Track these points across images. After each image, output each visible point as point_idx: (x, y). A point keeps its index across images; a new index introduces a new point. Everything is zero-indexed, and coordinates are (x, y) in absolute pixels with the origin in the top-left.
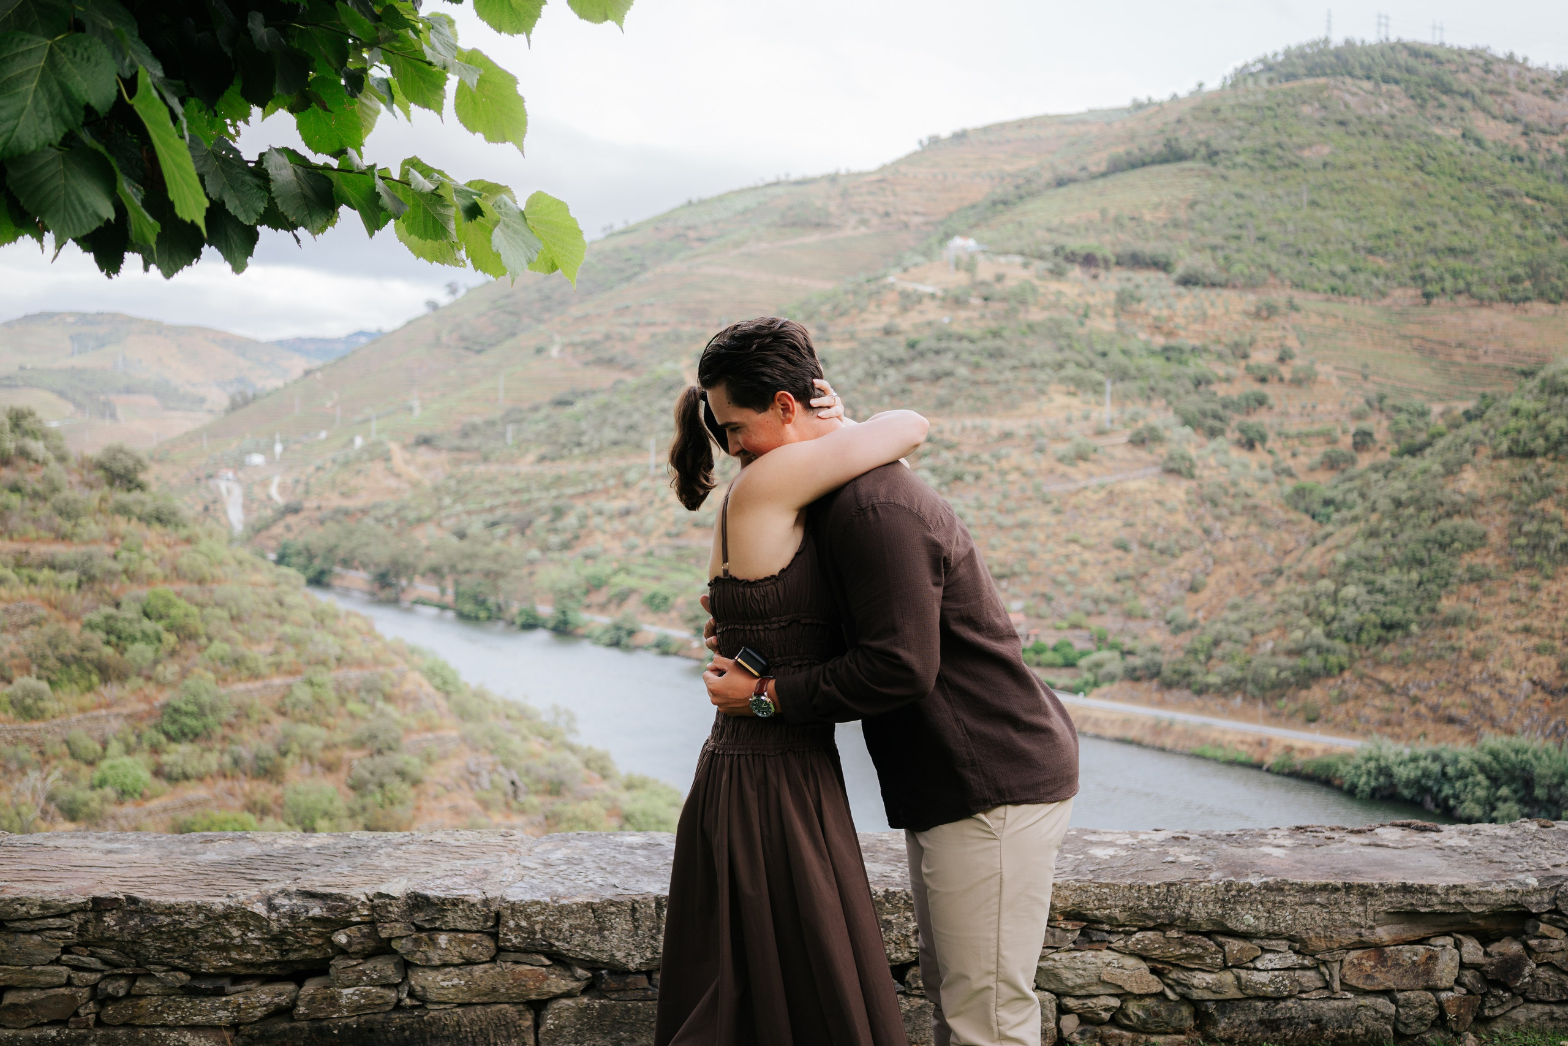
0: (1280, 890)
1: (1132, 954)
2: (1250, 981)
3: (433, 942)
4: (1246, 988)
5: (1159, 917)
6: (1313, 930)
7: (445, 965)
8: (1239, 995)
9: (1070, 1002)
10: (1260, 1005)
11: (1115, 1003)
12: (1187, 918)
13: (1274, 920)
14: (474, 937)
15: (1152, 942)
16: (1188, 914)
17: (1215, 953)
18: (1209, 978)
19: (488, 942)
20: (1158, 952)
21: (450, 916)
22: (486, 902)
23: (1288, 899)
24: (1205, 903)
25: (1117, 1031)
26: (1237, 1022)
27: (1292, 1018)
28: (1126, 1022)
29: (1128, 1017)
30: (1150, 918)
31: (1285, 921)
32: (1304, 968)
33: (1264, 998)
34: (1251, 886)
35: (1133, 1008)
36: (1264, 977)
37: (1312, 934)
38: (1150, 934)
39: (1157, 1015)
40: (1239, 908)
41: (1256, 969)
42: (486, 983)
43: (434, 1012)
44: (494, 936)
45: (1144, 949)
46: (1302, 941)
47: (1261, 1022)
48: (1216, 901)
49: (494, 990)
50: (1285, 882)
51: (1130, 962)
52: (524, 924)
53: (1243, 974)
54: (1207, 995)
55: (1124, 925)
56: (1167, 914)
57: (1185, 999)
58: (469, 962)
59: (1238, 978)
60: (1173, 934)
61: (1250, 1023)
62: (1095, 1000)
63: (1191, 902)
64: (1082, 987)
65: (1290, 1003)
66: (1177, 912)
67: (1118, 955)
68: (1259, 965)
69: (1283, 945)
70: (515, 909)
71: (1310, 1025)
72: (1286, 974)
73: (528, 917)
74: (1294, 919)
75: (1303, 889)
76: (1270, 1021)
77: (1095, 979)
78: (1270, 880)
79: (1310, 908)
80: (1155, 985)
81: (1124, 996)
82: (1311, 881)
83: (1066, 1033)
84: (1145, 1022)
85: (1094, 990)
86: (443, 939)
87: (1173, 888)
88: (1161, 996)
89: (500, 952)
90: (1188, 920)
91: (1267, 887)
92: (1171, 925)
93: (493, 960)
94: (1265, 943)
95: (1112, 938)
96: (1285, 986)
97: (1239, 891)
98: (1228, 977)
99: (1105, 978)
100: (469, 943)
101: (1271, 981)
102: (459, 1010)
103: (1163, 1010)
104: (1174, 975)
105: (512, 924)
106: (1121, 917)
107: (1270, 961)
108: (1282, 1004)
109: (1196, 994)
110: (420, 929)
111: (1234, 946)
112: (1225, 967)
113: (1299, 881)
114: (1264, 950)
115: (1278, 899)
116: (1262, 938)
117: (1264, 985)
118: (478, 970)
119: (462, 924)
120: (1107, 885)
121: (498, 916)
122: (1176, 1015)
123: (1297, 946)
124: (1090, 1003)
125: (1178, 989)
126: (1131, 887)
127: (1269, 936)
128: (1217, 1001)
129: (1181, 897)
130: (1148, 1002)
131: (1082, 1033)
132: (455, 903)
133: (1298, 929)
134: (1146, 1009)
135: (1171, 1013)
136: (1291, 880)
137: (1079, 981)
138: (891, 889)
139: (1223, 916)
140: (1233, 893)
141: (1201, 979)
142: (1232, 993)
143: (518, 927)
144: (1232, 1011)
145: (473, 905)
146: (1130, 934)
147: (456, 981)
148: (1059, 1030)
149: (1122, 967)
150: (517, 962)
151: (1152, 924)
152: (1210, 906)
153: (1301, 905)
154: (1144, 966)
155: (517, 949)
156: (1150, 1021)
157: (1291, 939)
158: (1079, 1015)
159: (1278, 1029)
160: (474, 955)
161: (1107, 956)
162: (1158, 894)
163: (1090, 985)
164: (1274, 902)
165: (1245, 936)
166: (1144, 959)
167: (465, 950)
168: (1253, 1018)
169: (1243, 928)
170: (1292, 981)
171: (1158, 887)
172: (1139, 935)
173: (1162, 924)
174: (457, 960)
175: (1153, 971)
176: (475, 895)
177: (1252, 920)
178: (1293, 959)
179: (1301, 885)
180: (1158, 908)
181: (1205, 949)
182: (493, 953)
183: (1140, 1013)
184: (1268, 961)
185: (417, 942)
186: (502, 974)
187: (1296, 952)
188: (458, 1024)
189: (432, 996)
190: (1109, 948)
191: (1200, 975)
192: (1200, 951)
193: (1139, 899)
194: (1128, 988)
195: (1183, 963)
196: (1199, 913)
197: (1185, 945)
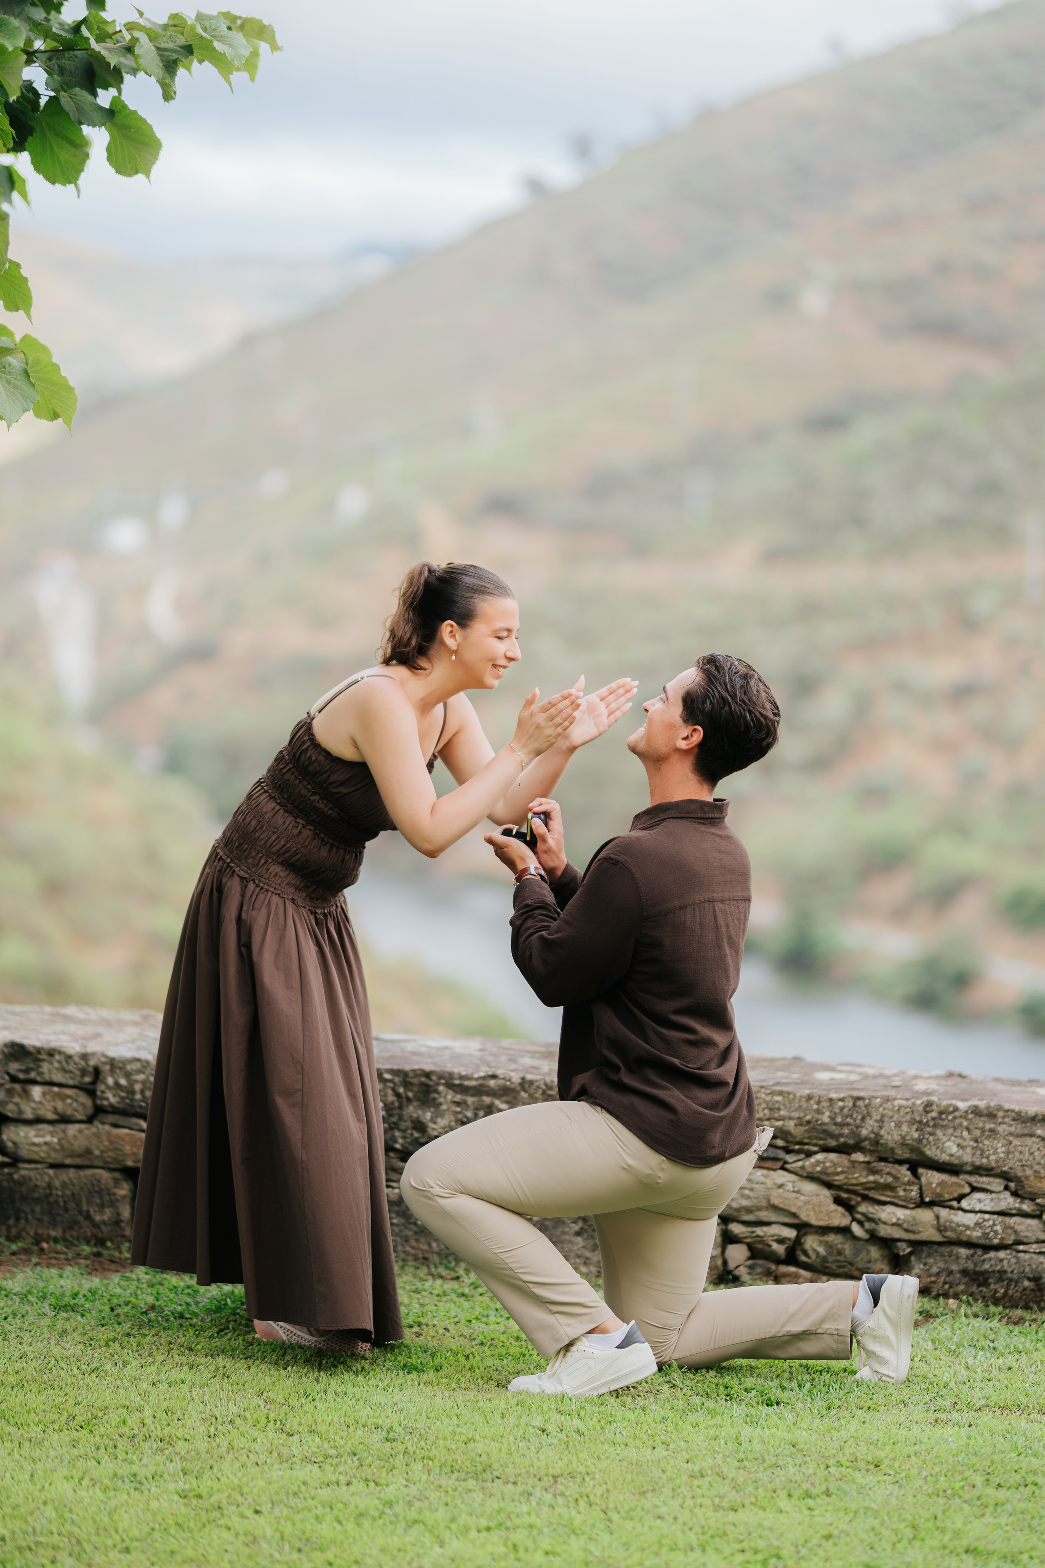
0: (991, 1115)
1: (811, 1178)
2: (951, 1222)
3: (26, 1094)
4: (946, 1230)
5: (841, 1135)
6: (1031, 1167)
7: (39, 1120)
8: (938, 1238)
9: (736, 1229)
10: (963, 1252)
11: (791, 1233)
12: (876, 1141)
13: (983, 1151)
14: (69, 1092)
15: (835, 1165)
16: (877, 1135)
17: (909, 1183)
18: (901, 1214)
19: (84, 1099)
20: (841, 1177)
21: (45, 1067)
22: (85, 1056)
23: (1000, 1129)
24: (898, 1125)
25: (792, 1269)
26: (935, 1270)
27: (1002, 1272)
28: (803, 1258)
29: (805, 1253)
30: (832, 1136)
31: (995, 1153)
32: (1026, 1215)
33: (969, 1244)
34: (956, 1109)
35: (812, 1243)
36: (970, 1219)
37: (1029, 1172)
38: (833, 1156)
39: (840, 1253)
40: (939, 1133)
41: (960, 1209)
42: (79, 1144)
43: (24, 1171)
44: (90, 1092)
45: (824, 1172)
46: (1018, 1180)
47: (964, 1272)
48: (912, 1122)
49: (88, 1152)
50: (1000, 1108)
51: (810, 1187)
52: (123, 1082)
53: (944, 1213)
54: (897, 1233)
55: (801, 1143)
56: (852, 1133)
57: (874, 1238)
58: (64, 1120)
59: (937, 1217)
60: (859, 1157)
61: (950, 1273)
62: (765, 1229)
63: (881, 1121)
64: (749, 1210)
65: (1002, 1254)
66: (864, 1132)
67: (793, 1177)
68: (964, 1204)
69: (997, 1184)
70: (114, 1065)
71: (1026, 1283)
72: (1000, 1219)
73: (128, 1075)
74: (1008, 1153)
75: (1019, 1118)
76: (975, 1273)
77: (764, 1203)
78: (982, 1104)
79: (1029, 1141)
80: (839, 1217)
81: (803, 1227)
82: (1032, 1110)
83: (732, 1265)
84: (824, 1260)
85: (764, 1215)
86: (37, 1092)
87: (860, 1103)
88: (845, 1231)
89: (98, 1112)
90: (877, 1143)
91: (976, 1111)
92: (857, 1147)
93: (90, 1120)
94: (977, 1180)
95: (790, 1158)
96: (996, 1233)
97: (941, 1113)
98: (926, 1216)
99: (776, 1201)
100: (63, 1098)
101: (977, 1224)
102: (51, 1172)
103: (848, 1248)
104: (864, 1208)
105: (110, 1081)
106: (800, 1133)
107: (980, 1201)
108: (992, 1254)
109: (884, 1231)
110: (14, 1079)
111: (932, 1178)
112: (922, 1204)
113: (1017, 1109)
114: (974, 1189)
115: (988, 1126)
116: (970, 1173)
117: (968, 1228)
118: (72, 1129)
119: (58, 1077)
120: (780, 1093)
121: (97, 1072)
122: (863, 1255)
123: (1012, 1185)
124: (759, 1231)
125: (867, 1225)
126: (809, 1098)
127: (978, 1170)
128: (911, 1243)
129: (869, 1114)
130: (831, 1238)
131: (751, 1267)
132: (51, 1053)
133: (1011, 1165)
134: (829, 1246)
135: (857, 1253)
136: (1007, 1106)
137: (745, 1203)
138: (529, 1077)
139: (920, 1141)
140: (934, 1114)
141: (889, 1214)
142: (930, 1234)
143: (117, 1084)
144: (929, 1255)
145: (70, 1057)
146: (809, 1154)
147: (48, 1138)
148: (725, 1263)
149: (798, 1192)
150: (116, 1126)
151: (833, 1143)
152: (905, 1128)
153: (1018, 1136)
154: (826, 1195)
155: (114, 1110)
156: (831, 1259)
157: (1006, 1176)
158: (750, 1247)
159: (985, 1283)
160: (69, 1112)
161: (781, 1177)
162: (842, 1109)
163: (759, 1209)
164: (983, 1130)
165: (951, 1169)
166: (829, 1185)
167: (60, 1105)
168: (955, 1267)
169: (944, 1158)
170: (1006, 1228)
171: (842, 1100)
172: (820, 1156)
173: (845, 1145)
174: (51, 1116)
175: (838, 1201)
176: (74, 1048)
177: (954, 1149)
178: (1007, 1201)
179: (1019, 1113)
180: (842, 1125)
181: (896, 1178)
182: (90, 1111)
183: (821, 1250)
184: (974, 1201)
185: (10, 1092)
186: (97, 1135)
187: (1015, 1194)
188: (50, 1186)
189: (24, 1153)
190: (783, 1168)
191: (889, 1209)
192: (890, 1179)
193: (818, 1112)
194: (804, 1217)
195: (872, 1194)
196: (891, 1135)
197: (874, 1172)
